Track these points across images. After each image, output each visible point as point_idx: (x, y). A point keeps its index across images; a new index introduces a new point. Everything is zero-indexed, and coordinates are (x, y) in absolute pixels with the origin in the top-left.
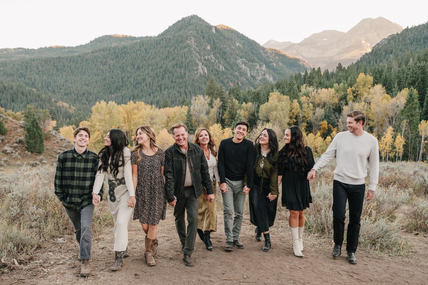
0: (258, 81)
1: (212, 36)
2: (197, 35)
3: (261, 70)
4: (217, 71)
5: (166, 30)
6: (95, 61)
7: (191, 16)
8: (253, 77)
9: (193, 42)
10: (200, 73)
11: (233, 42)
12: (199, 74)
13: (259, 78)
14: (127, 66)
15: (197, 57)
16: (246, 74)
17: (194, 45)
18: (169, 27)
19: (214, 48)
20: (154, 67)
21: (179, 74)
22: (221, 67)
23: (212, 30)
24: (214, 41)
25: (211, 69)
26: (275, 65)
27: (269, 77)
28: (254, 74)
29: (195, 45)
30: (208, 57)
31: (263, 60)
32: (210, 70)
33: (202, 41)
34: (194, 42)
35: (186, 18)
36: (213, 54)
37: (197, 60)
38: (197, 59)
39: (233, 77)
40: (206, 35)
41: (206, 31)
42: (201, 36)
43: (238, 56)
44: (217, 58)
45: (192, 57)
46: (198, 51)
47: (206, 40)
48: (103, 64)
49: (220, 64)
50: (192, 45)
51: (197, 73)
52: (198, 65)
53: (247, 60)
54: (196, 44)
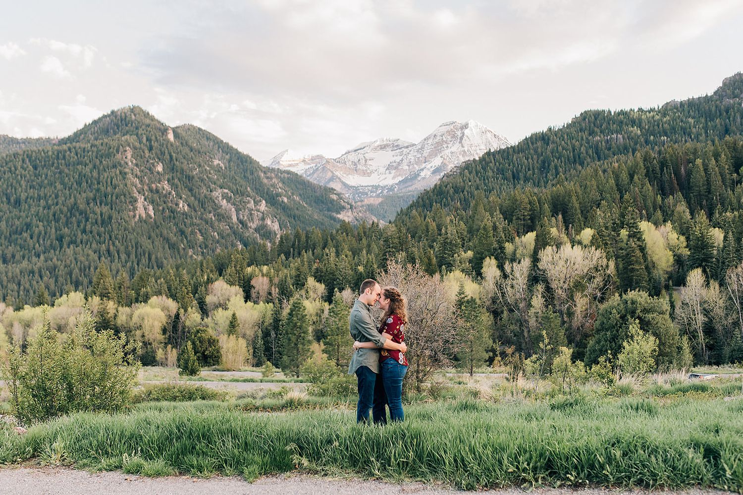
0: (251, 231)
1: (167, 146)
2: (137, 145)
3: (258, 211)
4: (173, 212)
5: (79, 131)
7: (130, 107)
8: (241, 222)
9: (129, 157)
10: (140, 216)
11: (208, 159)
12: (138, 217)
13: (253, 225)
15: (136, 186)
16: (230, 218)
17: (130, 164)
18: (85, 125)
19: (171, 168)
20: (50, 202)
21: (99, 217)
22: (181, 205)
23: (166, 135)
24: (171, 157)
25: (161, 208)
26: (285, 200)
27: (272, 222)
28: (243, 217)
29: (132, 162)
30: (157, 187)
31: (266, 190)
32: (159, 210)
33: (147, 156)
34: (132, 157)
35: (119, 111)
36: (169, 180)
37: (136, 191)
38: (135, 189)
39: (204, 223)
40: (155, 144)
41: (156, 138)
42: (146, 145)
43: (215, 184)
44: (174, 186)
45: (126, 185)
46: (139, 173)
47: (156, 154)
49: (181, 198)
50: (127, 164)
51: (134, 216)
52: (136, 201)
53: (232, 192)
54: (134, 162)
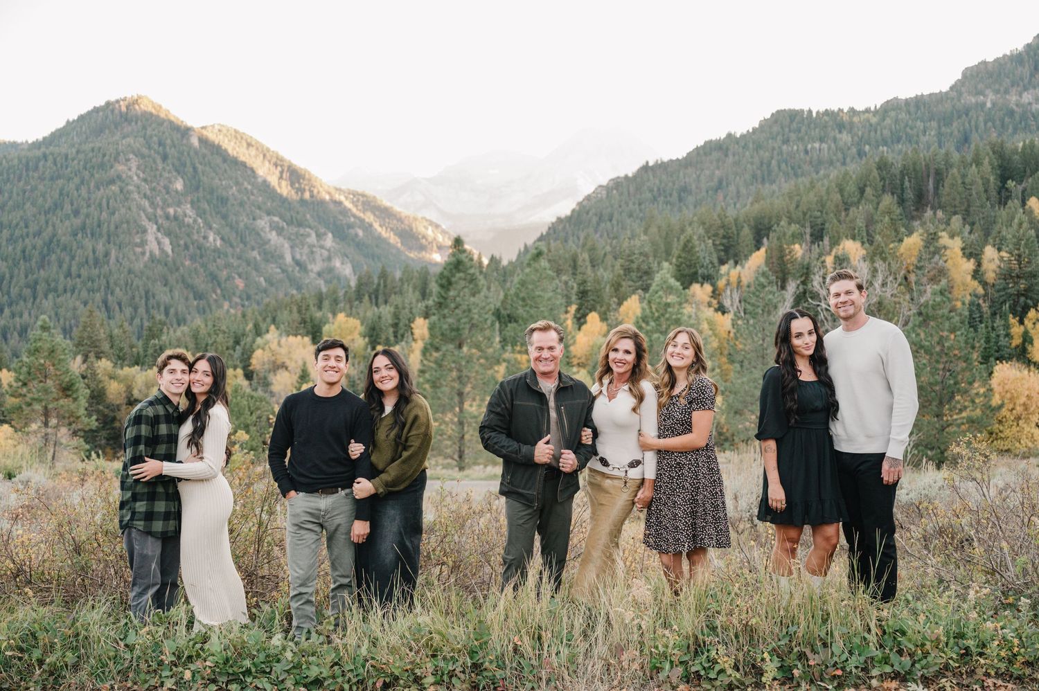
0: (312, 275)
1: (189, 154)
2: (145, 151)
3: (322, 247)
4: (199, 248)
5: (58, 130)
8: (298, 263)
9: (134, 169)
10: (151, 252)
12: (148, 254)
13: (316, 267)
15: (144, 211)
16: (282, 257)
17: (135, 178)
18: (68, 122)
19: (194, 185)
20: (17, 233)
21: (91, 254)
22: (211, 239)
23: (188, 139)
24: (195, 169)
25: (182, 242)
26: (361, 233)
27: (343, 264)
28: (301, 255)
29: (138, 176)
30: (175, 212)
31: (332, 220)
32: (179, 246)
33: (160, 168)
34: (138, 168)
35: (117, 101)
36: (192, 203)
37: (144, 217)
38: (142, 214)
39: (244, 264)
40: (172, 152)
41: (173, 141)
42: (158, 153)
43: (259, 208)
44: (201, 213)
45: (130, 209)
46: (148, 192)
47: (173, 165)
49: (211, 228)
50: (131, 178)
51: (143, 253)
52: (145, 231)
53: (284, 221)
54: (141, 175)
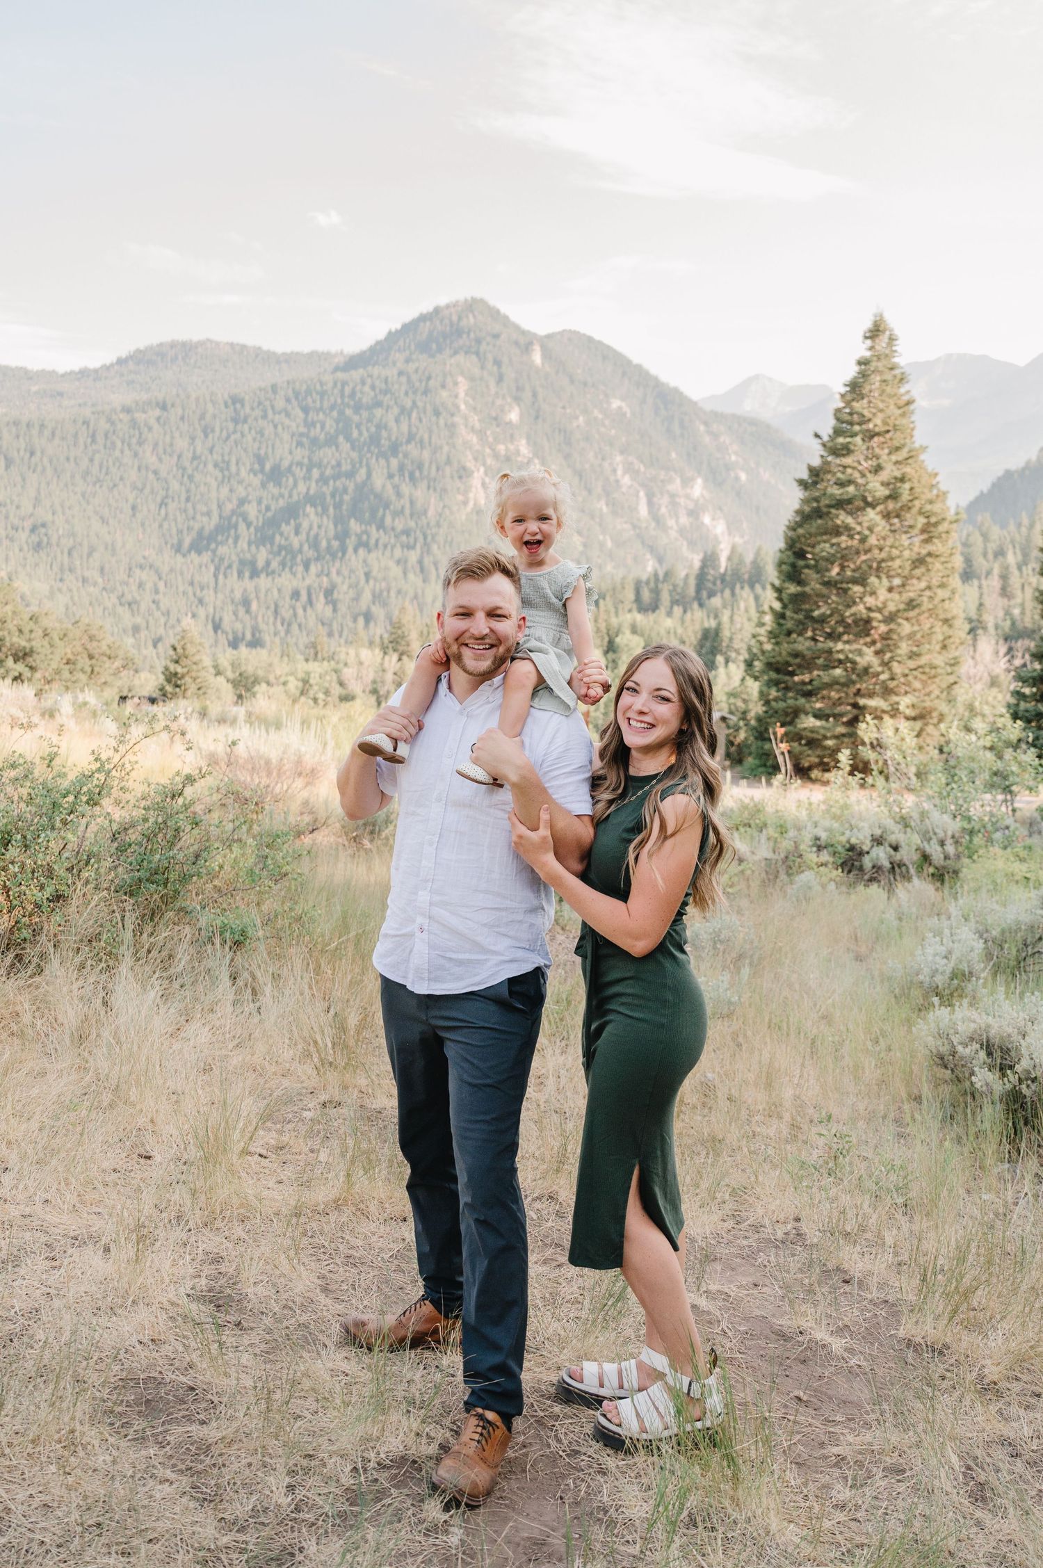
0: (673, 534)
1: (528, 375)
2: (476, 371)
3: (687, 497)
5: (378, 343)
6: (134, 441)
7: (466, 300)
8: (655, 517)
9: (462, 395)
11: (601, 397)
12: (471, 504)
13: (676, 525)
14: (237, 464)
15: (471, 448)
16: (635, 509)
17: (463, 407)
18: (390, 333)
19: (532, 416)
20: (328, 472)
21: (408, 506)
23: (529, 355)
24: (534, 393)
26: (743, 476)
27: (713, 519)
28: (660, 508)
29: (466, 403)
30: (507, 449)
31: (705, 457)
33: (493, 393)
34: (467, 395)
35: (448, 306)
36: (528, 438)
37: (470, 457)
38: (469, 453)
40: (508, 371)
41: (510, 359)
42: (492, 373)
43: (611, 444)
44: (538, 451)
45: (454, 447)
46: (477, 425)
47: (509, 389)
48: (161, 450)
50: (458, 407)
51: (465, 503)
52: (470, 475)
53: (642, 462)
54: (470, 403)
